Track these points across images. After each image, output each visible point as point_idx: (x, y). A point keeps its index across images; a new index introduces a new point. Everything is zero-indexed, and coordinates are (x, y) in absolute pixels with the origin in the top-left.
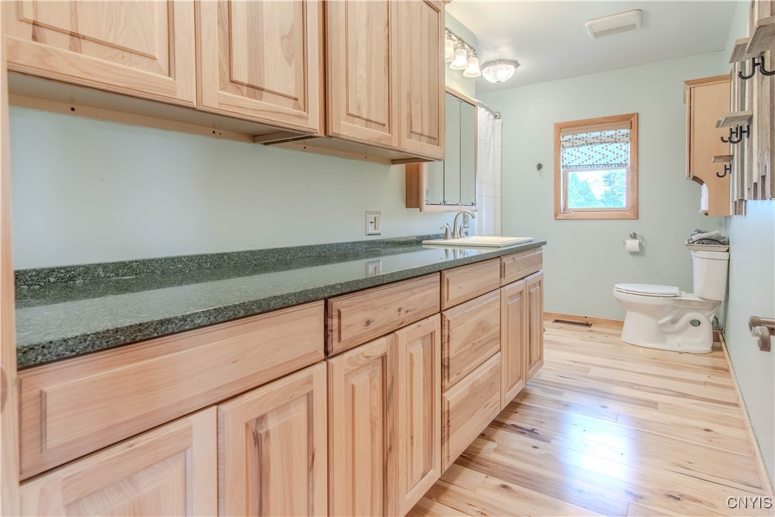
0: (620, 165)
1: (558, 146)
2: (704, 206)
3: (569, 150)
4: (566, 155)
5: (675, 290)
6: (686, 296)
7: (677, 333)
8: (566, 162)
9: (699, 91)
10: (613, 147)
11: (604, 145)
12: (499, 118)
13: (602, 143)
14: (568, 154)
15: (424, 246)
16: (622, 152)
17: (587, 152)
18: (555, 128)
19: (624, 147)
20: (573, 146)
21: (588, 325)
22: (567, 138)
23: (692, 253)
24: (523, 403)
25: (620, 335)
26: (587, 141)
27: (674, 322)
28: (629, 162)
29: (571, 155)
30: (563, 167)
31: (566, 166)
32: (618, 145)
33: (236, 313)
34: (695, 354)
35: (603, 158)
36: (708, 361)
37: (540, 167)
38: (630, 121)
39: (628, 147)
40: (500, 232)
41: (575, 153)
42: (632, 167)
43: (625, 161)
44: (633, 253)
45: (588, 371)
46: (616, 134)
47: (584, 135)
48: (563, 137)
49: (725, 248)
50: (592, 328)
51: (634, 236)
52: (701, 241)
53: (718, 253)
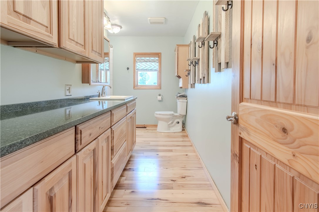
0: (155, 70)
1: (135, 62)
2: (181, 85)
3: (139, 63)
4: (137, 65)
5: (172, 113)
6: (176, 114)
7: (173, 126)
8: (137, 68)
9: (180, 48)
10: (153, 63)
11: (150, 63)
12: (112, 47)
13: (150, 62)
14: (138, 65)
15: (90, 100)
16: (156, 66)
17: (145, 64)
18: (134, 54)
19: (157, 64)
20: (140, 62)
21: (145, 127)
22: (138, 58)
23: (177, 100)
24: (131, 159)
25: (156, 130)
26: (145, 60)
27: (172, 123)
28: (158, 69)
29: (139, 65)
30: (137, 69)
31: (138, 69)
32: (155, 63)
33: (44, 136)
34: (178, 133)
35: (150, 67)
36: (181, 134)
37: (128, 69)
38: (158, 55)
39: (158, 64)
40: (112, 94)
41: (141, 65)
42: (159, 71)
43: (157, 69)
44: (160, 101)
45: (150, 144)
46: (154, 59)
47: (144, 58)
48: (137, 58)
49: (186, 98)
50: (147, 128)
51: (160, 95)
52: (180, 96)
53: (184, 100)
